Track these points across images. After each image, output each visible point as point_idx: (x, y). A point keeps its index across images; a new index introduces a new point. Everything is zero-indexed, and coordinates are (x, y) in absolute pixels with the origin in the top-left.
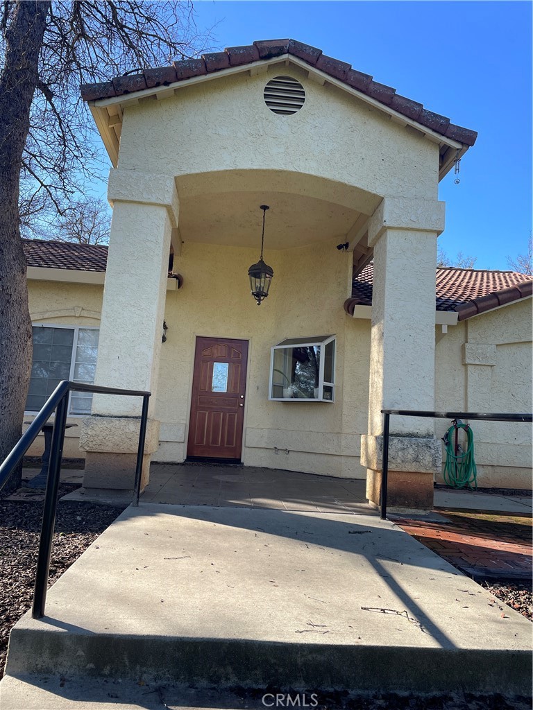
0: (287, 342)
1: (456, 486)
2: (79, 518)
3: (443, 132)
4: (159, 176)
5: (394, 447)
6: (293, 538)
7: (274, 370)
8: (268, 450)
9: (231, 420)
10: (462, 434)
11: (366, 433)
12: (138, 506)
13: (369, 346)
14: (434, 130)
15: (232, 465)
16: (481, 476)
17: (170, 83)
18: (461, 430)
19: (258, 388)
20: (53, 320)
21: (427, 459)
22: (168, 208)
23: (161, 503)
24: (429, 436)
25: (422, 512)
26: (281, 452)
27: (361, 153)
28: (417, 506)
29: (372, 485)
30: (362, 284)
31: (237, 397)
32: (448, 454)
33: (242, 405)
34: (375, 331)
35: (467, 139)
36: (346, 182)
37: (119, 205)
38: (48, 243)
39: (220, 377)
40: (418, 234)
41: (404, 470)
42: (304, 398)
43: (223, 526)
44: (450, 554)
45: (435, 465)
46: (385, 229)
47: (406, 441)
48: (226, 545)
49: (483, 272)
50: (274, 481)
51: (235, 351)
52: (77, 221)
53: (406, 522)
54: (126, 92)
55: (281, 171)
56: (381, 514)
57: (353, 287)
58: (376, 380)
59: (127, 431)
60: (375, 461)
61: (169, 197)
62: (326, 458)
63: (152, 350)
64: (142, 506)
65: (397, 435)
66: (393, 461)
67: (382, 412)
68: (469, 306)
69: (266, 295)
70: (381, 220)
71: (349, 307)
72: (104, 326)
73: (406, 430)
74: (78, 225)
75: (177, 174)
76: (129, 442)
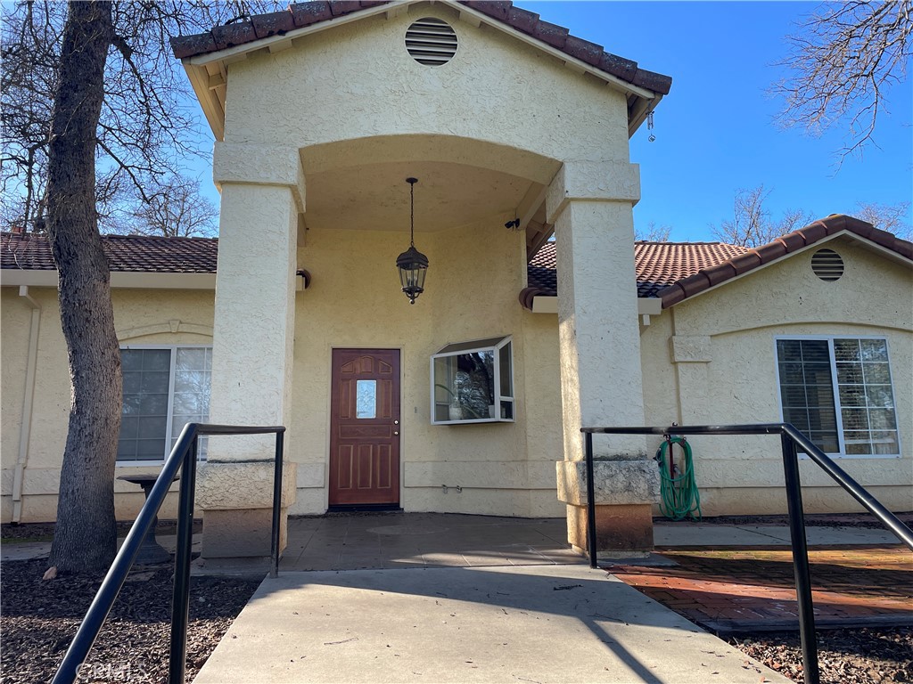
0: (450, 348)
1: (675, 517)
2: (202, 599)
3: (630, 79)
4: (278, 149)
5: (599, 475)
6: (485, 603)
7: (435, 385)
8: (433, 489)
9: (384, 453)
10: (677, 450)
11: (562, 459)
12: (277, 577)
13: (558, 348)
14: (619, 77)
15: (388, 512)
16: (705, 501)
17: (287, 31)
18: (676, 446)
19: (416, 410)
20: (141, 339)
21: (642, 486)
22: (293, 188)
23: (306, 570)
24: (641, 457)
25: (640, 555)
26: (451, 490)
27: (531, 108)
28: (634, 547)
29: (574, 525)
30: (538, 269)
31: (390, 422)
32: (662, 478)
33: (396, 433)
34: (564, 328)
35: (660, 86)
36: (516, 146)
37: (229, 188)
38: (128, 239)
39: (366, 399)
40: (609, 206)
41: (614, 502)
42: (476, 418)
43: (392, 594)
44: (684, 606)
45: (652, 494)
46: (567, 202)
47: (614, 465)
48: (401, 619)
49: (683, 244)
50: (447, 529)
51: (384, 364)
52: (160, 207)
53: (622, 569)
54: (230, 46)
55: (433, 136)
56: (590, 560)
57: (529, 273)
58: (570, 391)
59: (257, 479)
60: (577, 493)
61: (293, 175)
62: (510, 494)
63: (283, 372)
64: (282, 577)
65: (603, 459)
66: (600, 492)
67: (582, 430)
68: (673, 289)
69: (421, 291)
70: (562, 190)
71: (526, 300)
72: (218, 343)
73: (612, 452)
74: (161, 212)
75: (302, 145)
76: (260, 494)
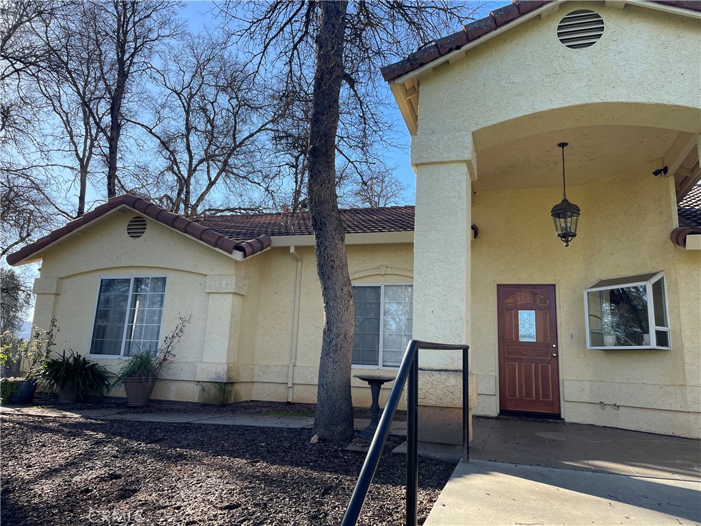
0: (602, 283)
4: (457, 134)
7: (589, 315)
8: (592, 405)
9: (545, 370)
12: (468, 463)
15: (551, 420)
17: (462, 46)
19: (572, 337)
22: (468, 163)
23: (490, 460)
26: (608, 407)
30: (687, 210)
31: (549, 346)
33: (555, 355)
37: (422, 168)
38: (350, 211)
39: (527, 326)
42: (631, 345)
43: (568, 491)
51: (541, 298)
54: (422, 65)
55: (586, 105)
59: (448, 384)
61: (468, 154)
63: (464, 303)
64: (472, 463)
69: (574, 235)
71: (679, 239)
72: (417, 282)
75: (475, 129)
76: (451, 396)
